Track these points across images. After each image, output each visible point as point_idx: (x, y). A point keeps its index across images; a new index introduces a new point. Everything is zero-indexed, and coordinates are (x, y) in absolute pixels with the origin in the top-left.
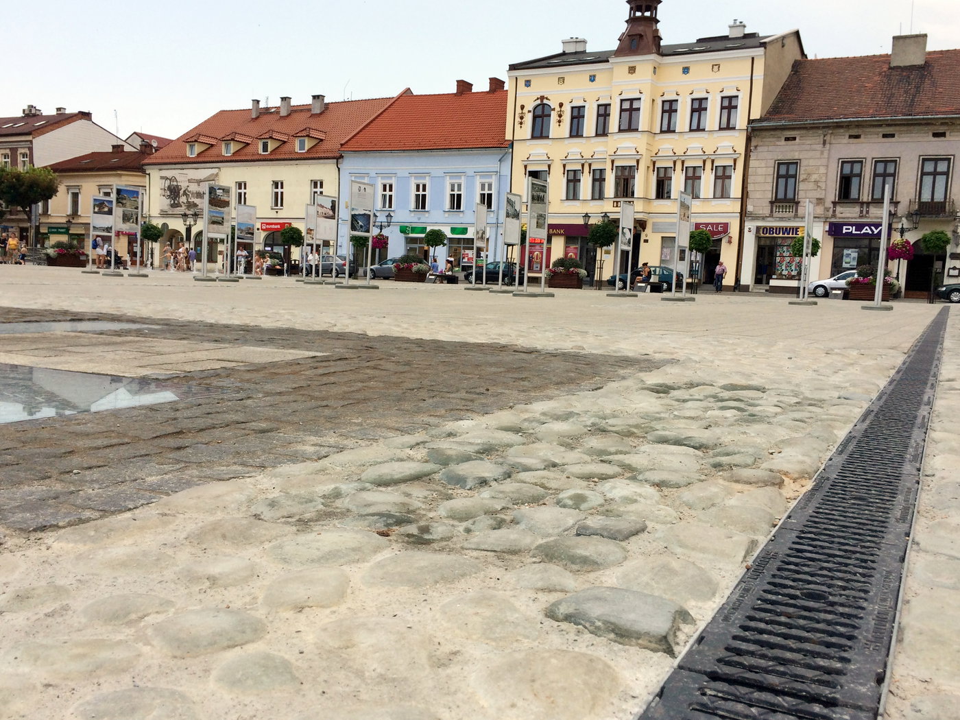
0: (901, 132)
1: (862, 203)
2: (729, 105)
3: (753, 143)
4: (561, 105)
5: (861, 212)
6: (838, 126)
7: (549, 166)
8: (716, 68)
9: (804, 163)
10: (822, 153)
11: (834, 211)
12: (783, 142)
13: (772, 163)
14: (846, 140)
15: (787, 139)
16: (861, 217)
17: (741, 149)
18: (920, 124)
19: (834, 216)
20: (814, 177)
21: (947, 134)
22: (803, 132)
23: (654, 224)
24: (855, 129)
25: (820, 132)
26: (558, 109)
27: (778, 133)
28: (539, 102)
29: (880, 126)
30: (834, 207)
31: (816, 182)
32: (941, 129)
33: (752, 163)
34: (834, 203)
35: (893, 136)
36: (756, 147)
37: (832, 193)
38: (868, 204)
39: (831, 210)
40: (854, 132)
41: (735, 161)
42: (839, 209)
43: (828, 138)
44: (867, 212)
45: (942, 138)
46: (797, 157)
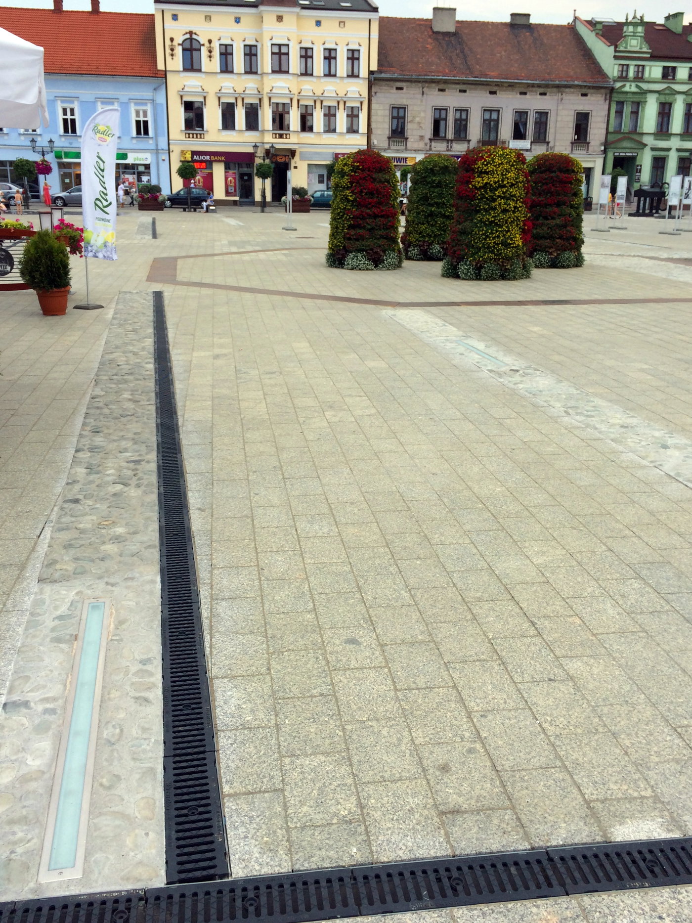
0: (471, 89)
1: (448, 141)
2: (353, 57)
3: (374, 90)
4: (210, 41)
5: (448, 147)
6: (432, 81)
7: (205, 98)
8: (342, 24)
9: (410, 108)
10: (422, 101)
11: (430, 146)
12: (394, 91)
13: (388, 107)
14: (436, 92)
15: (398, 88)
16: (448, 150)
17: (365, 94)
18: (483, 85)
19: (430, 149)
20: (417, 119)
21: (498, 92)
22: (409, 84)
23: (301, 153)
24: (442, 85)
25: (420, 85)
26: (207, 44)
27: (391, 83)
28: (188, 36)
29: (458, 84)
30: (431, 142)
31: (419, 123)
32: (494, 89)
33: (373, 106)
34: (431, 140)
35: (465, 91)
36: (376, 93)
37: (428, 132)
38: (452, 141)
39: (429, 145)
40: (442, 86)
41: (361, 103)
42: (433, 144)
43: (425, 89)
44: (451, 147)
45: (495, 95)
46: (405, 103)
